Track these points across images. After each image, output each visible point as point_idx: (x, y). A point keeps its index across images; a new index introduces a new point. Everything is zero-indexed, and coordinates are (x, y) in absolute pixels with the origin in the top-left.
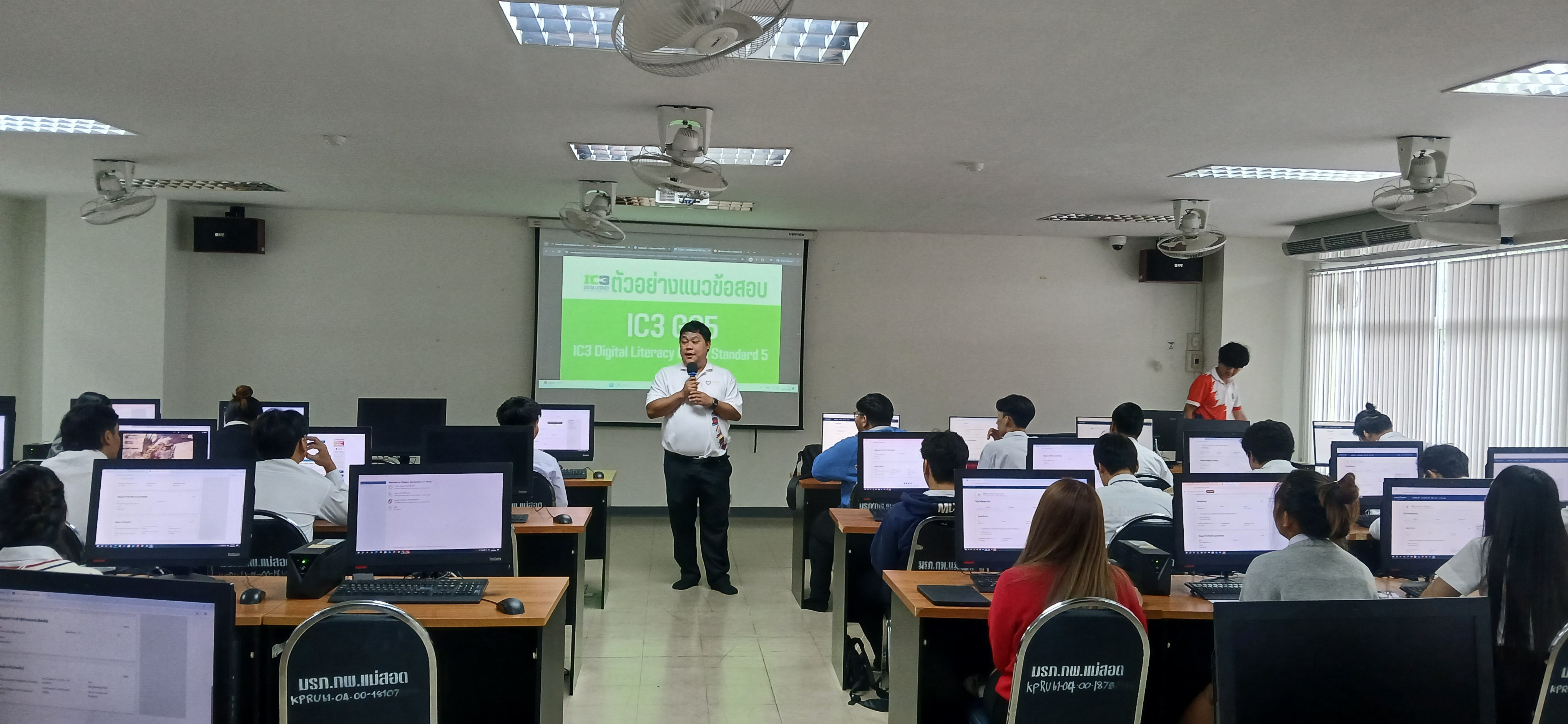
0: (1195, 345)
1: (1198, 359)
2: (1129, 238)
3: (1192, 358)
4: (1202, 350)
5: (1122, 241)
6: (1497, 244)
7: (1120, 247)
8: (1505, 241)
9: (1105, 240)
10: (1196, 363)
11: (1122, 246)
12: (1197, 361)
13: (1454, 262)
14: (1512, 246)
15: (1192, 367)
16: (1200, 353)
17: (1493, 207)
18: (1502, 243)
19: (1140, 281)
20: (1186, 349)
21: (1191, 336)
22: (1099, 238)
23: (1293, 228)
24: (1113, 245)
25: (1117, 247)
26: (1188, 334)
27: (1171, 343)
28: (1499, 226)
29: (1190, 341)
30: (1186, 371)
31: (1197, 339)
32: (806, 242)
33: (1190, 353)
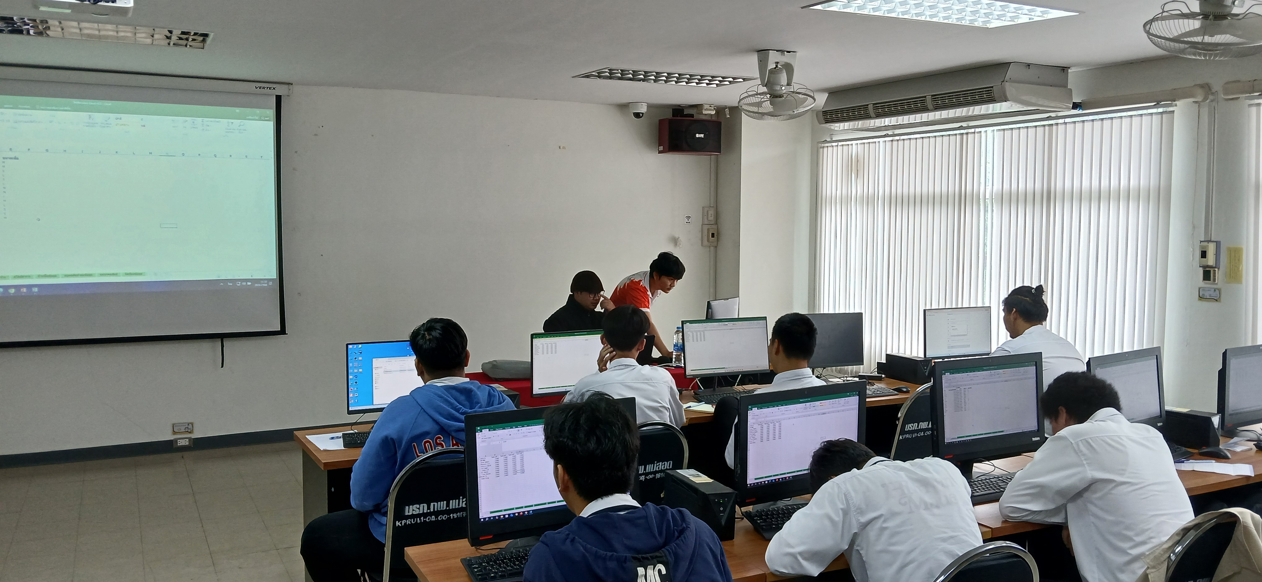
0: (710, 218)
1: (714, 233)
2: (650, 106)
3: (708, 233)
4: (716, 224)
5: (643, 109)
6: (1068, 109)
7: (641, 115)
8: (1076, 106)
9: (623, 107)
10: (712, 237)
11: (643, 113)
12: (713, 235)
13: (1004, 130)
14: (1081, 112)
15: (708, 241)
16: (715, 227)
17: (1064, 69)
18: (1072, 109)
19: (660, 152)
20: (701, 223)
21: (706, 209)
22: (616, 105)
23: (826, 95)
24: (634, 113)
25: (637, 115)
26: (703, 207)
27: (688, 218)
28: (1071, 90)
29: (705, 214)
30: (702, 246)
31: (712, 212)
32: (279, 99)
33: (706, 227)
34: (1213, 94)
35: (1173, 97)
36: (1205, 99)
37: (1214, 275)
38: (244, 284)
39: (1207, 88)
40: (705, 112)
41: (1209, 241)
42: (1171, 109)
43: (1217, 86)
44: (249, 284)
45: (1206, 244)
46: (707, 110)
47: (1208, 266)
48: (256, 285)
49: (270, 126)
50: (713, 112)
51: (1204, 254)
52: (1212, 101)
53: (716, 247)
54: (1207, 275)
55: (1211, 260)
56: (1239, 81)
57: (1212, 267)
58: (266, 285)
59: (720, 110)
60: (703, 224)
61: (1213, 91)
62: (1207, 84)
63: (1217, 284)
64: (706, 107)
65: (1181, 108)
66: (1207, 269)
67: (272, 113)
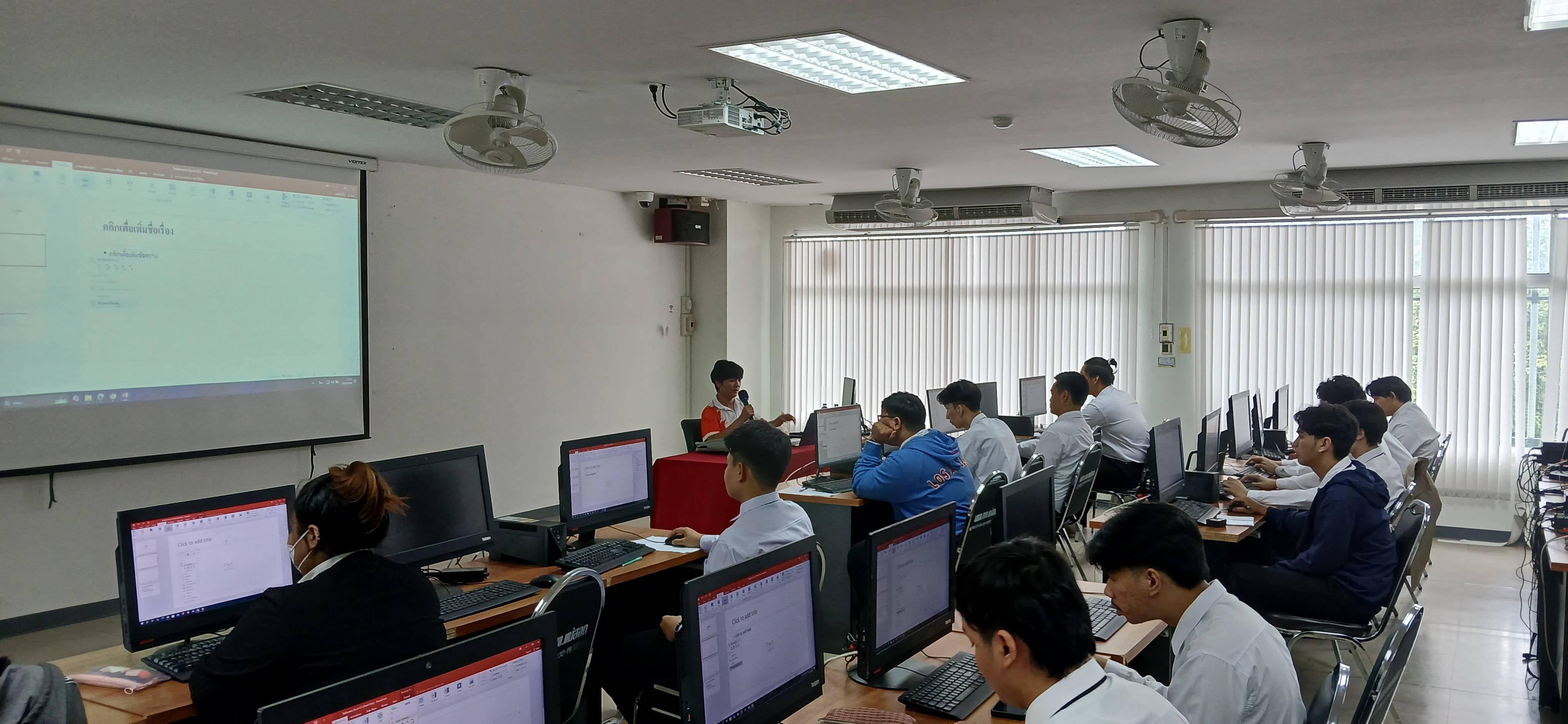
0: (687, 308)
1: (693, 323)
3: (687, 322)
4: (692, 313)
5: (650, 199)
6: (1055, 223)
7: (649, 204)
8: (1059, 221)
9: (626, 195)
12: (691, 325)
14: (1063, 225)
15: (687, 331)
16: (690, 316)
17: (1051, 191)
18: (1057, 223)
19: (656, 241)
21: (683, 299)
22: (621, 193)
23: (832, 199)
24: (640, 202)
25: (644, 204)
26: (681, 297)
27: (671, 307)
28: (1055, 208)
29: (683, 304)
30: (681, 335)
31: (690, 302)
32: (363, 173)
33: (685, 316)
34: (1166, 218)
35: (1138, 218)
36: (1160, 222)
37: (1171, 347)
38: (333, 382)
39: (1161, 212)
40: (703, 205)
41: (1166, 324)
42: (1136, 227)
43: (1169, 213)
44: (337, 382)
45: (1165, 325)
46: (704, 202)
47: (1166, 342)
48: (343, 383)
49: (355, 203)
50: (708, 205)
51: (1165, 333)
52: (1165, 223)
53: (691, 336)
54: (1165, 349)
55: (1169, 338)
56: (1185, 210)
57: (1169, 342)
58: (351, 383)
59: (712, 202)
60: (681, 314)
61: (1166, 215)
62: (1161, 210)
63: (1172, 354)
64: (703, 199)
65: (1143, 226)
66: (1165, 344)
67: (356, 189)
